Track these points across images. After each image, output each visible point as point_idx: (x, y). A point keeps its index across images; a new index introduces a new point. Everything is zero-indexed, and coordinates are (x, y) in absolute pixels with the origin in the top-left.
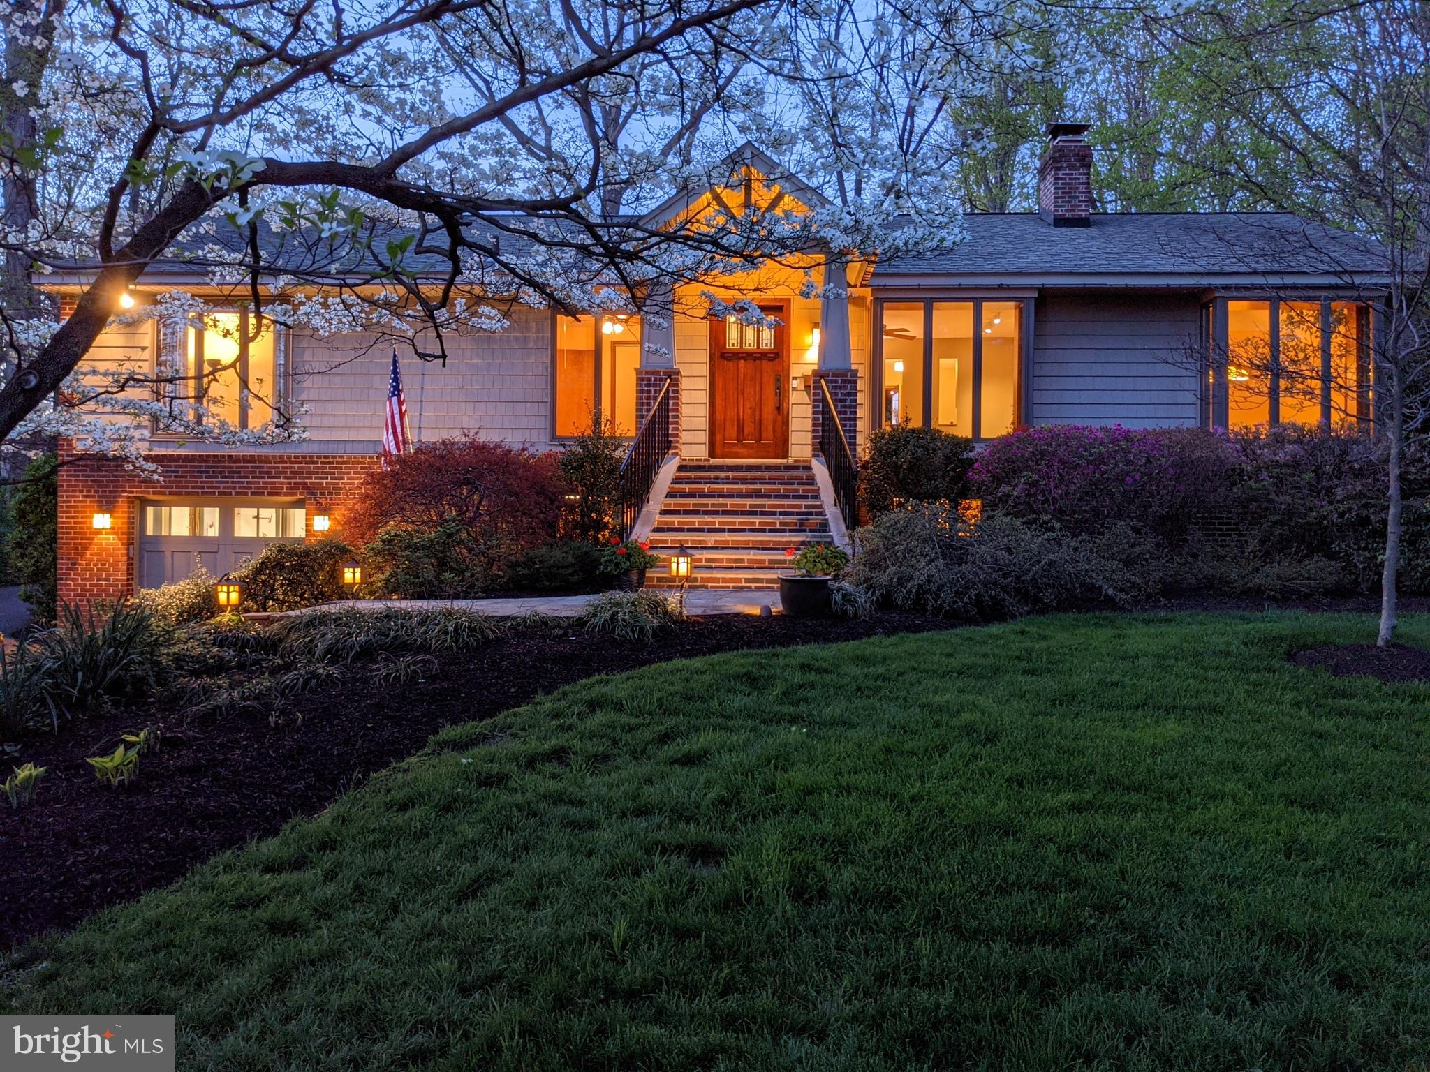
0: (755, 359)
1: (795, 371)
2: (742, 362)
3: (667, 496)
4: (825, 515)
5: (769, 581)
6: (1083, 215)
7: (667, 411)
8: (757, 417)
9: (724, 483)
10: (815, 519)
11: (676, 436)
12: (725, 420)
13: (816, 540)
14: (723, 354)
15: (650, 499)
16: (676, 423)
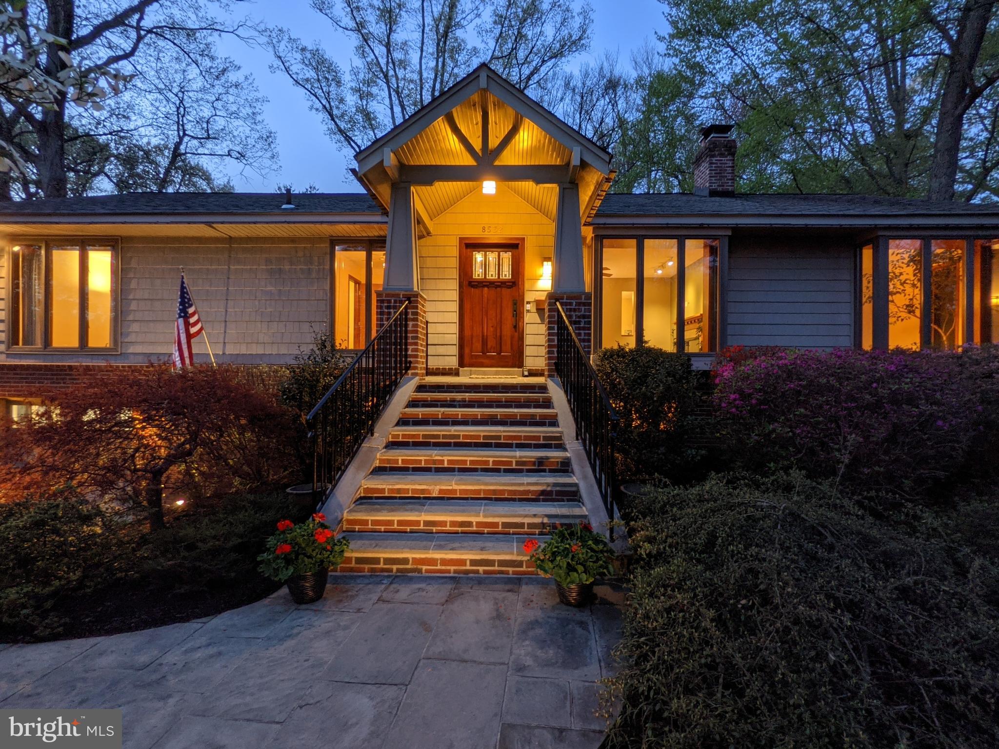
0: (497, 286)
1: (529, 297)
2: (486, 289)
3: (397, 424)
4: (565, 450)
5: (502, 563)
6: (730, 188)
7: (406, 332)
8: (498, 334)
9: (460, 407)
10: (555, 454)
11: (416, 356)
12: (472, 336)
13: (558, 488)
14: (470, 283)
15: (375, 430)
16: (416, 344)
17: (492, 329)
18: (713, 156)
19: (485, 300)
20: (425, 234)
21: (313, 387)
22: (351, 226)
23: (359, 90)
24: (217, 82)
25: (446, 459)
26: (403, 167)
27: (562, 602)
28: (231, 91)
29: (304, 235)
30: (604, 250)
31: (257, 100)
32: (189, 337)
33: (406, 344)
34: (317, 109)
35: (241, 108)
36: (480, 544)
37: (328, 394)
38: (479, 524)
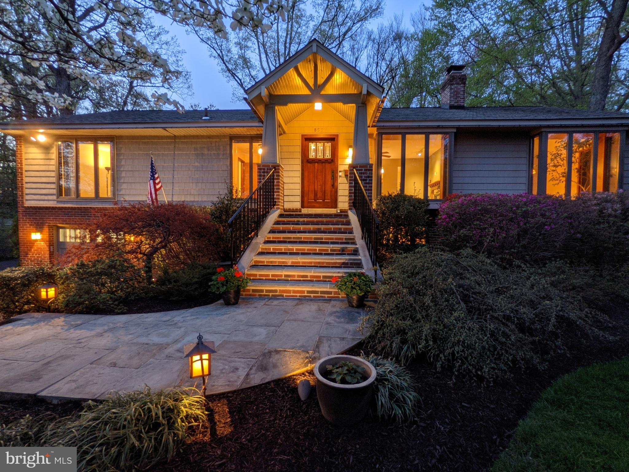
0: (323, 162)
1: (341, 168)
2: (316, 164)
3: (270, 232)
4: (356, 245)
5: (322, 292)
6: (462, 104)
7: (273, 185)
8: (323, 189)
9: (302, 224)
10: (351, 247)
11: (279, 199)
12: (309, 191)
13: (351, 261)
14: (308, 160)
15: (259, 234)
16: (279, 192)
17: (320, 187)
18: (452, 85)
19: (316, 170)
20: (283, 133)
21: (227, 212)
22: (242, 129)
23: (240, 44)
24: (155, 41)
25: (295, 248)
26: (271, 96)
27: (350, 306)
28: (164, 46)
29: (215, 134)
30: (383, 141)
31: (179, 52)
32: (156, 190)
33: (273, 192)
34: (215, 57)
35: (170, 58)
36: (312, 284)
37: (235, 215)
38: (311, 276)
